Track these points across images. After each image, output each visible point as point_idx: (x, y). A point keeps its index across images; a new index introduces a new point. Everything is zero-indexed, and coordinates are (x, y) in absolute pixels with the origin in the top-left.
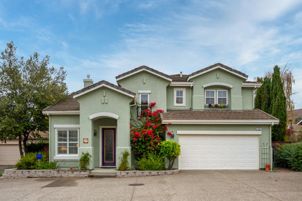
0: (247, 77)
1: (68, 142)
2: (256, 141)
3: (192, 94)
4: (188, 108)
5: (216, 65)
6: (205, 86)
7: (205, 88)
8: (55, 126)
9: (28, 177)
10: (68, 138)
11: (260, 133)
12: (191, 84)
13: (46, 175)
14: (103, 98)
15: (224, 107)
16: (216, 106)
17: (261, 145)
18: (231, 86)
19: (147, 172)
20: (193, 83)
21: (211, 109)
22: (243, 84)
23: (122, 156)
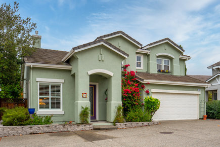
0: (184, 51)
1: (50, 97)
2: (196, 99)
3: (149, 60)
4: (145, 71)
5: (165, 39)
6: (157, 55)
7: (158, 57)
8: (38, 79)
9: (31, 134)
10: (50, 92)
11: (199, 93)
12: (149, 52)
13: (51, 131)
14: (100, 56)
15: (168, 72)
16: (163, 71)
17: (200, 102)
18: (173, 57)
19: (140, 124)
20: (150, 51)
21: (160, 73)
22: (181, 56)
23: (116, 110)
